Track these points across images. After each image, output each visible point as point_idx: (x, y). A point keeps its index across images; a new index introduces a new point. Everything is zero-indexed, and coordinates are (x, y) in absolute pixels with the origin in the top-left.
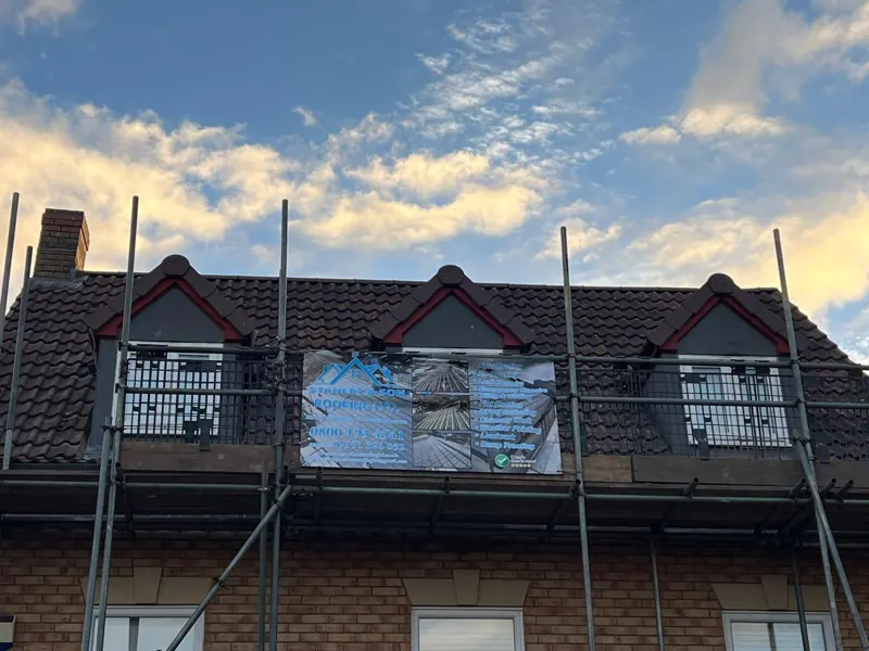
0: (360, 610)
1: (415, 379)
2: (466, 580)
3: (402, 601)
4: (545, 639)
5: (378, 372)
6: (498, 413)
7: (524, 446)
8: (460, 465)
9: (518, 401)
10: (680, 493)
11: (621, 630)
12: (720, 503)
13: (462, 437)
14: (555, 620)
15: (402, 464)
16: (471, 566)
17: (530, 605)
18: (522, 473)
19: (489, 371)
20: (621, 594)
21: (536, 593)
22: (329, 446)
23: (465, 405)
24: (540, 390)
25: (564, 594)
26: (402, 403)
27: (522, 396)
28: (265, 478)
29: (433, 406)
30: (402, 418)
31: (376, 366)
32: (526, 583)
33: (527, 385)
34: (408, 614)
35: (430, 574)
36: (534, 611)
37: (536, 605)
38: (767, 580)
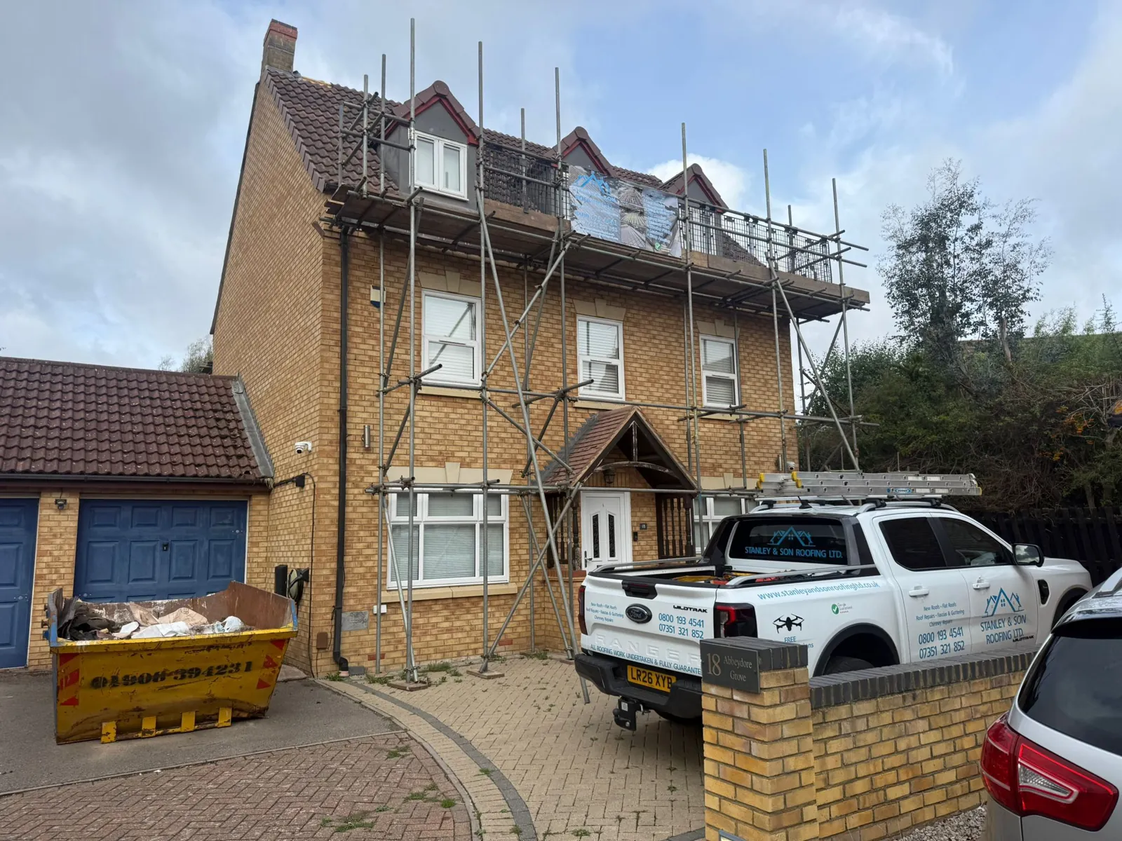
0: (554, 312)
1: (619, 193)
2: (601, 304)
3: (572, 310)
4: (632, 338)
5: (603, 185)
6: (655, 220)
7: (665, 240)
8: (640, 245)
9: (664, 216)
10: (724, 276)
11: (662, 338)
12: (738, 283)
13: (642, 230)
14: (635, 329)
15: (616, 240)
16: (602, 297)
17: (626, 321)
18: (665, 255)
19: (651, 196)
20: (662, 321)
21: (629, 315)
22: (583, 222)
23: (642, 214)
24: (672, 212)
25: (640, 317)
26: (615, 206)
27: (665, 213)
28: (556, 235)
29: (628, 210)
30: (616, 214)
31: (603, 182)
32: (625, 310)
33: (666, 208)
34: (575, 317)
35: (584, 299)
36: (628, 324)
37: (628, 321)
38: (717, 322)
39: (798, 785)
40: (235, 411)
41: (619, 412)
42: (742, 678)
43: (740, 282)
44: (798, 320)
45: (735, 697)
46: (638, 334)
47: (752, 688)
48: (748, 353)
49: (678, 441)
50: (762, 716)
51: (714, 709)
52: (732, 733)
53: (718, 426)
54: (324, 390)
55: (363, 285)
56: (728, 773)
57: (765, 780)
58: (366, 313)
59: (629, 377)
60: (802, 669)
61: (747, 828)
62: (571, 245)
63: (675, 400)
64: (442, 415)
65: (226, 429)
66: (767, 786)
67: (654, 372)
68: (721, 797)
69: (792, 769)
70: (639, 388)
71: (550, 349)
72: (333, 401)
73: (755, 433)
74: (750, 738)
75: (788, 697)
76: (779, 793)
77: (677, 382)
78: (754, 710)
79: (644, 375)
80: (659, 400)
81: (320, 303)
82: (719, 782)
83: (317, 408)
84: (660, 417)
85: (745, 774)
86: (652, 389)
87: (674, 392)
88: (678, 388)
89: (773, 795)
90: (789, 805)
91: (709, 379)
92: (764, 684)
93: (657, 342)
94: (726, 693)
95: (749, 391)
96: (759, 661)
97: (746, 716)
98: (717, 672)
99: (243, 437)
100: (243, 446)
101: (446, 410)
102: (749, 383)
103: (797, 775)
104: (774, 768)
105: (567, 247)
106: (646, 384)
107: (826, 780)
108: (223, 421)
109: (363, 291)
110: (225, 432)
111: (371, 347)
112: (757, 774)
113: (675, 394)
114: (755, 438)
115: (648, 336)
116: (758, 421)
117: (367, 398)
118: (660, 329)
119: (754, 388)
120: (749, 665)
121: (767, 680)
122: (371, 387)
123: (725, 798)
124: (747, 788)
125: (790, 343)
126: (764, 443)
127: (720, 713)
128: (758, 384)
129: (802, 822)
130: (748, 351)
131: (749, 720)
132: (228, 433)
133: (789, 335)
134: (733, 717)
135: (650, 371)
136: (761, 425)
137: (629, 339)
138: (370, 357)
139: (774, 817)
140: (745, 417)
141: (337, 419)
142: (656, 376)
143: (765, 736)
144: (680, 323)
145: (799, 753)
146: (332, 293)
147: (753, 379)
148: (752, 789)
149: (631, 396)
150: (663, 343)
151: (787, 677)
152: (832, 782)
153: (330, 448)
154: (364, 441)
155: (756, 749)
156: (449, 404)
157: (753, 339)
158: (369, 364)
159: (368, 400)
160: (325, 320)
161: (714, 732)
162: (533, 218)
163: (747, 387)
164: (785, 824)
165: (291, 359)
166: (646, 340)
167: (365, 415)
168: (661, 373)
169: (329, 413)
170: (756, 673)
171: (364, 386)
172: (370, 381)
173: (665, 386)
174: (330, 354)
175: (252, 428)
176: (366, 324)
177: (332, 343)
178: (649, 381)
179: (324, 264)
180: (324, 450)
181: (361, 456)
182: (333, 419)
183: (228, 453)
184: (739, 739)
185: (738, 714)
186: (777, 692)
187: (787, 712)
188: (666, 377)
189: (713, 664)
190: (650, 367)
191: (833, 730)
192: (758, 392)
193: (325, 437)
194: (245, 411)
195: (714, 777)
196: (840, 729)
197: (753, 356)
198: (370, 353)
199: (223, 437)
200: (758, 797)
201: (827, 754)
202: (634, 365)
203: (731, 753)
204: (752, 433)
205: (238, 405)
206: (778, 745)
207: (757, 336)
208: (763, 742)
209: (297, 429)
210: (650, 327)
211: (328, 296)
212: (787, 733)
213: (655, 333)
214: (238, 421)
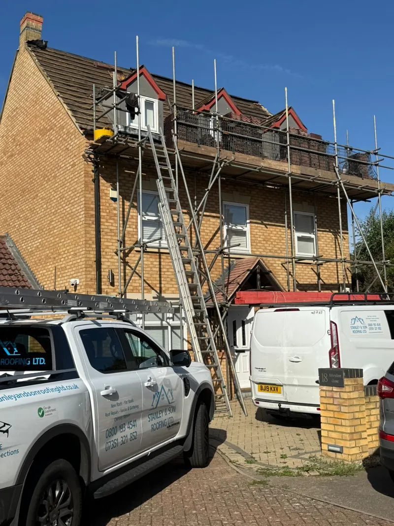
0: (210, 200)
2: (236, 194)
4: (255, 214)
10: (309, 179)
14: (256, 209)
16: (237, 190)
17: (251, 204)
20: (271, 203)
21: (253, 200)
25: (259, 202)
28: (216, 158)
32: (250, 197)
35: (227, 191)
36: (252, 206)
37: (252, 204)
38: (304, 202)
39: (360, 424)
40: (12, 258)
41: (249, 259)
42: (337, 381)
43: (319, 182)
44: (351, 201)
45: (334, 390)
46: (258, 212)
47: (341, 385)
48: (322, 222)
49: (282, 276)
50: (345, 396)
51: (325, 396)
52: (333, 404)
53: (304, 267)
54: (87, 249)
55: (106, 188)
56: (331, 421)
57: (347, 421)
58: (108, 205)
59: (253, 238)
60: (361, 378)
61: (339, 441)
62: (224, 164)
63: (279, 252)
64: (149, 263)
65: (10, 270)
66: (347, 423)
67: (267, 234)
68: (328, 431)
69: (357, 417)
70: (259, 244)
71: (208, 222)
72: (92, 256)
73: (326, 271)
74: (340, 405)
75: (356, 389)
76: (352, 426)
77: (280, 240)
78: (342, 394)
79: (261, 237)
80: (270, 252)
81: (83, 199)
82: (327, 425)
83: (83, 260)
84: (271, 262)
85: (338, 420)
86: (266, 245)
87: (279, 246)
88: (281, 244)
89: (350, 426)
90: (356, 431)
91: (300, 239)
92: (345, 383)
93: (268, 216)
94: (330, 388)
95: (323, 245)
96: (344, 374)
97: (338, 397)
98: (326, 380)
99: (22, 275)
100: (23, 280)
101: (151, 260)
102: (322, 240)
103: (359, 420)
104: (350, 416)
105: (222, 165)
106: (263, 242)
107: (371, 425)
108: (7, 265)
109: (106, 192)
110: (10, 272)
111: (110, 224)
112: (343, 419)
113: (279, 248)
114: (326, 273)
115: (264, 213)
116: (328, 263)
117: (109, 253)
118: (270, 208)
119: (325, 243)
120: (340, 376)
121: (346, 382)
122: (111, 247)
123: (330, 431)
124: (339, 425)
125: (347, 215)
126: (331, 276)
127: (328, 397)
128: (328, 241)
129: (361, 438)
130: (322, 220)
131: (340, 398)
132: (12, 272)
133: (346, 210)
134: (333, 397)
135: (265, 234)
136: (330, 266)
137: (253, 215)
138: (111, 230)
139: (351, 435)
140: (320, 262)
141: (95, 266)
142: (269, 237)
143: (346, 403)
144: (282, 205)
145: (360, 412)
146: (90, 194)
147: (325, 238)
148: (341, 425)
149: (254, 250)
150: (272, 216)
151: (355, 381)
152: (373, 426)
153: (91, 282)
154: (109, 278)
155: (343, 409)
156: (153, 256)
157: (325, 213)
158: (110, 234)
159: (110, 255)
160: (87, 209)
161: (325, 405)
162: (203, 149)
163: (321, 243)
164: (355, 438)
165: (58, 230)
166: (262, 215)
167: (109, 264)
168: (271, 235)
169: (90, 263)
170: (343, 379)
171: (107, 247)
172: (111, 244)
173: (273, 243)
174: (90, 229)
175: (25, 269)
176: (108, 211)
177: (91, 222)
178: (264, 241)
179: (85, 177)
180: (88, 284)
181: (107, 287)
182: (92, 266)
183: (16, 285)
184: (335, 406)
185: (335, 396)
186: (351, 387)
187: (355, 395)
188: (274, 238)
189: (324, 377)
190: (265, 232)
191: (373, 405)
192: (328, 246)
193: (88, 276)
194: (17, 258)
195: (325, 423)
196: (376, 405)
197: (325, 223)
198: (111, 228)
199: (10, 275)
200: (344, 427)
201: (370, 415)
202: (256, 231)
203: (332, 413)
204: (324, 271)
205: (12, 254)
206: (351, 407)
207: (327, 211)
208: (346, 406)
209: (66, 271)
210: (265, 207)
211: (87, 195)
212: (355, 403)
213: (267, 210)
214: (16, 265)
